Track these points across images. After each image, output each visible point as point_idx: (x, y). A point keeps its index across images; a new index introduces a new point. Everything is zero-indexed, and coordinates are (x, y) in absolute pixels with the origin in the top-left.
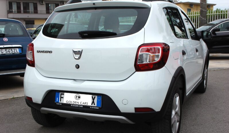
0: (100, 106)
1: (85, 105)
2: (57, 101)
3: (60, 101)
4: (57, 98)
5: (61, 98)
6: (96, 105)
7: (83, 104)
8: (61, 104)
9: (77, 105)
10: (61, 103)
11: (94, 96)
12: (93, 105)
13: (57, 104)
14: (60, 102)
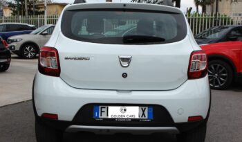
0: (152, 118)
2: (96, 116)
4: (96, 113)
5: (102, 112)
6: (147, 117)
7: (130, 118)
9: (123, 119)
11: (144, 108)
12: (143, 117)
13: (96, 119)
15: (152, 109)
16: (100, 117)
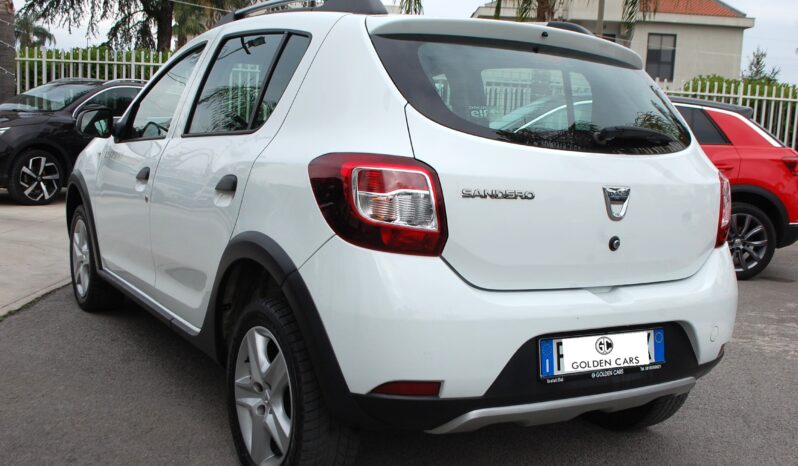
1: (631, 365)
2: (548, 370)
3: (559, 369)
4: (547, 361)
5: (560, 356)
6: (654, 360)
7: (626, 365)
8: (562, 380)
9: (607, 370)
10: (560, 376)
13: (548, 381)
14: (556, 373)
15: (661, 333)
16: (556, 372)
